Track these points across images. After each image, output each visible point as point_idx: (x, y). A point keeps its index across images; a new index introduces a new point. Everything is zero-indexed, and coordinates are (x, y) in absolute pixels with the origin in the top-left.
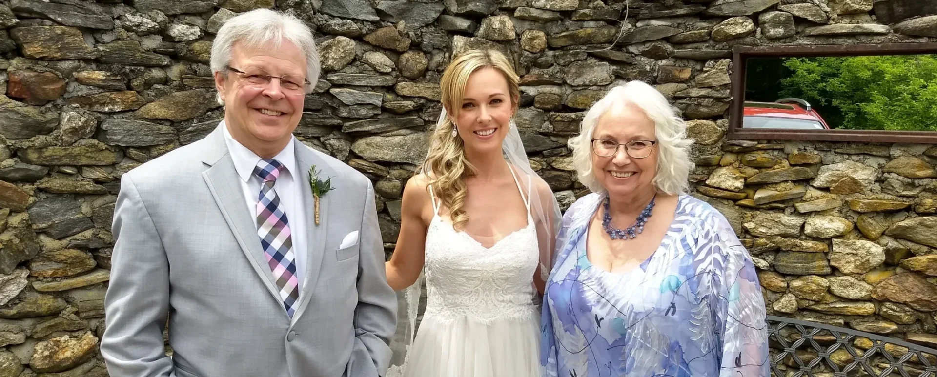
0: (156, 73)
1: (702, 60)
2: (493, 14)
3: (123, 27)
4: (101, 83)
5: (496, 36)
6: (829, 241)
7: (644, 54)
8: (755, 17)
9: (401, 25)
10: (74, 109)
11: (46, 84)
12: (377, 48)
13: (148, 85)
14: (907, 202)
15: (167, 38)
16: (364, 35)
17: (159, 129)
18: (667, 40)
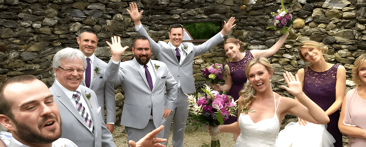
0: (31, 38)
1: (169, 25)
2: (117, 14)
3: (20, 26)
4: (19, 43)
5: (118, 20)
6: (200, 65)
7: (155, 23)
8: (180, 14)
9: (93, 18)
10: (14, 52)
11: (7, 45)
12: (87, 25)
13: (29, 42)
14: (214, 54)
15: (33, 28)
16: (83, 21)
17: (34, 54)
18: (161, 20)
